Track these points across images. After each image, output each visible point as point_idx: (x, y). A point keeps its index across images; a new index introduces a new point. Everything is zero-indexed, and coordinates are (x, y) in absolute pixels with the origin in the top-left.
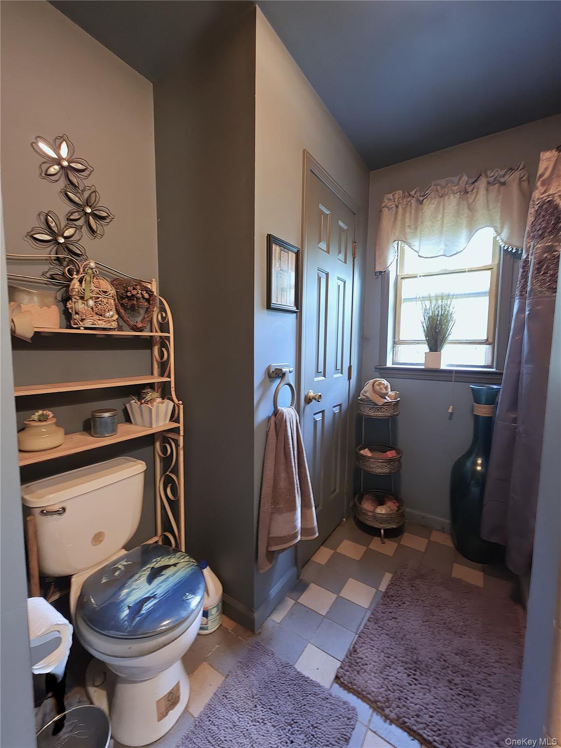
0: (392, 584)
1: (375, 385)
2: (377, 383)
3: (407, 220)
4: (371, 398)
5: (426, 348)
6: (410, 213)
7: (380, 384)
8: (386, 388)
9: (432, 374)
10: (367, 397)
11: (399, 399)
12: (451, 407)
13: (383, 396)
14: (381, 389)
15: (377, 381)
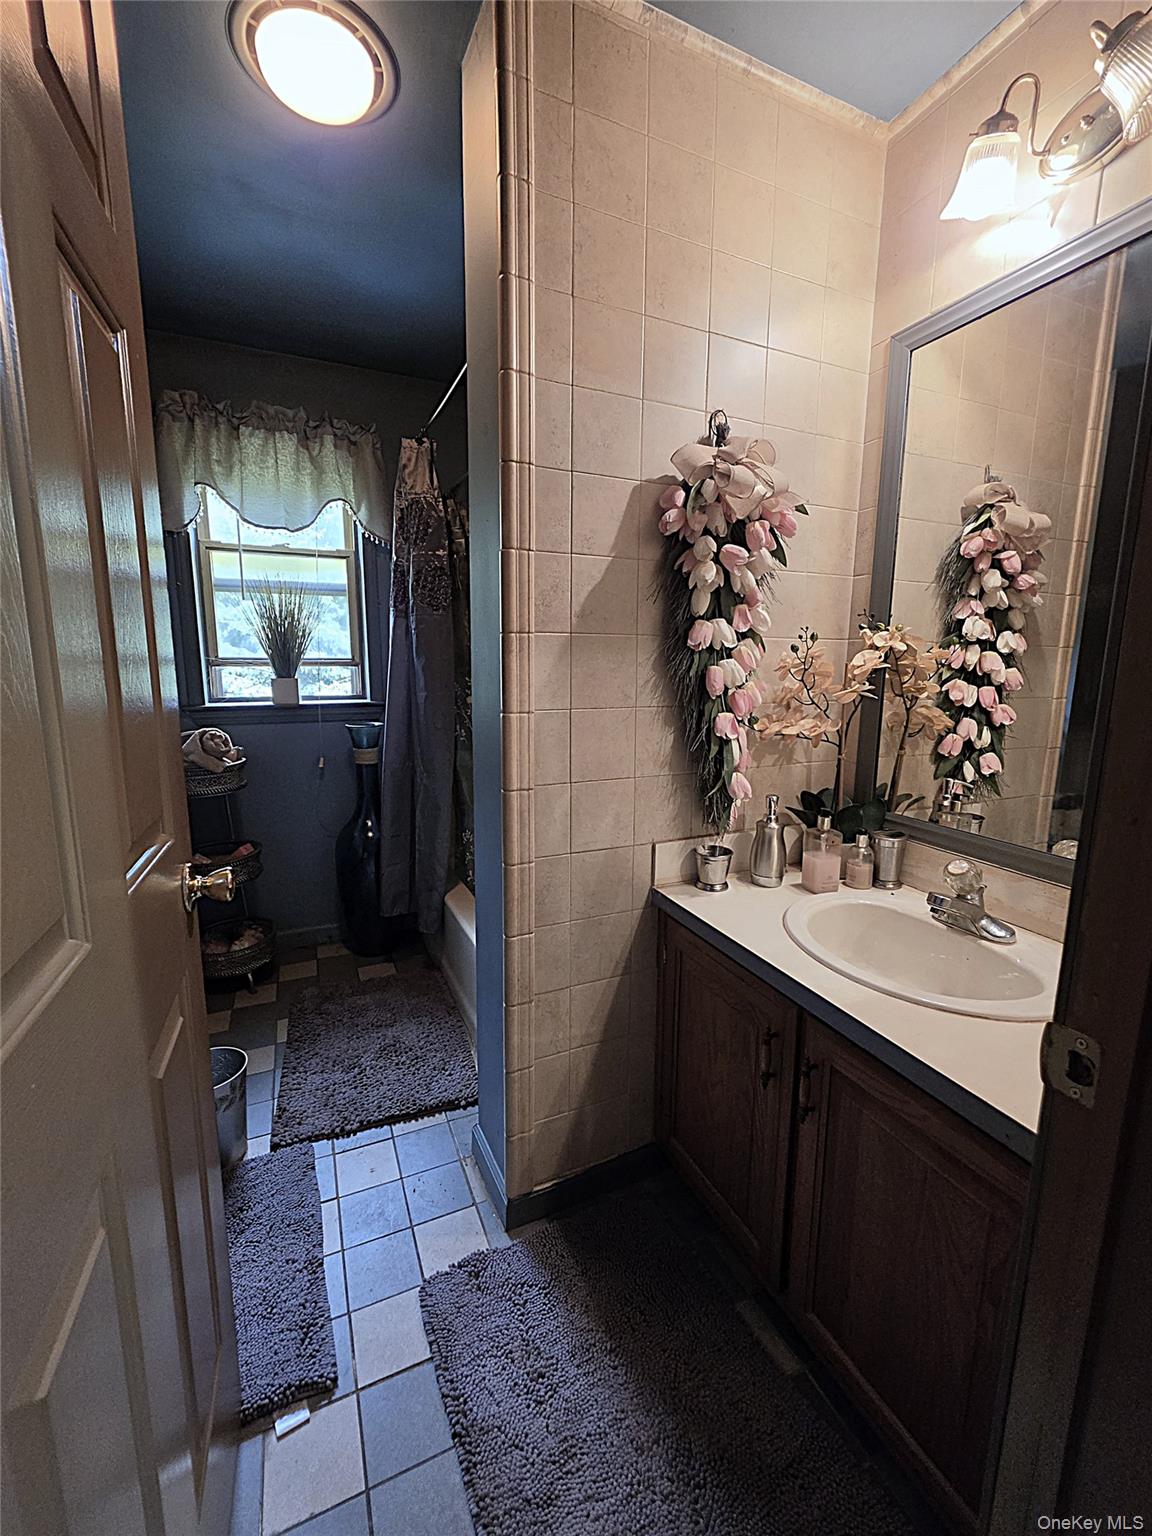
0: (292, 1027)
1: (204, 739)
2: (207, 735)
3: (214, 449)
4: (201, 762)
5: (269, 672)
6: (218, 439)
7: (213, 737)
8: (225, 743)
9: (287, 713)
10: (193, 762)
11: (244, 759)
12: (322, 759)
13: (220, 756)
14: (216, 744)
15: (205, 732)
